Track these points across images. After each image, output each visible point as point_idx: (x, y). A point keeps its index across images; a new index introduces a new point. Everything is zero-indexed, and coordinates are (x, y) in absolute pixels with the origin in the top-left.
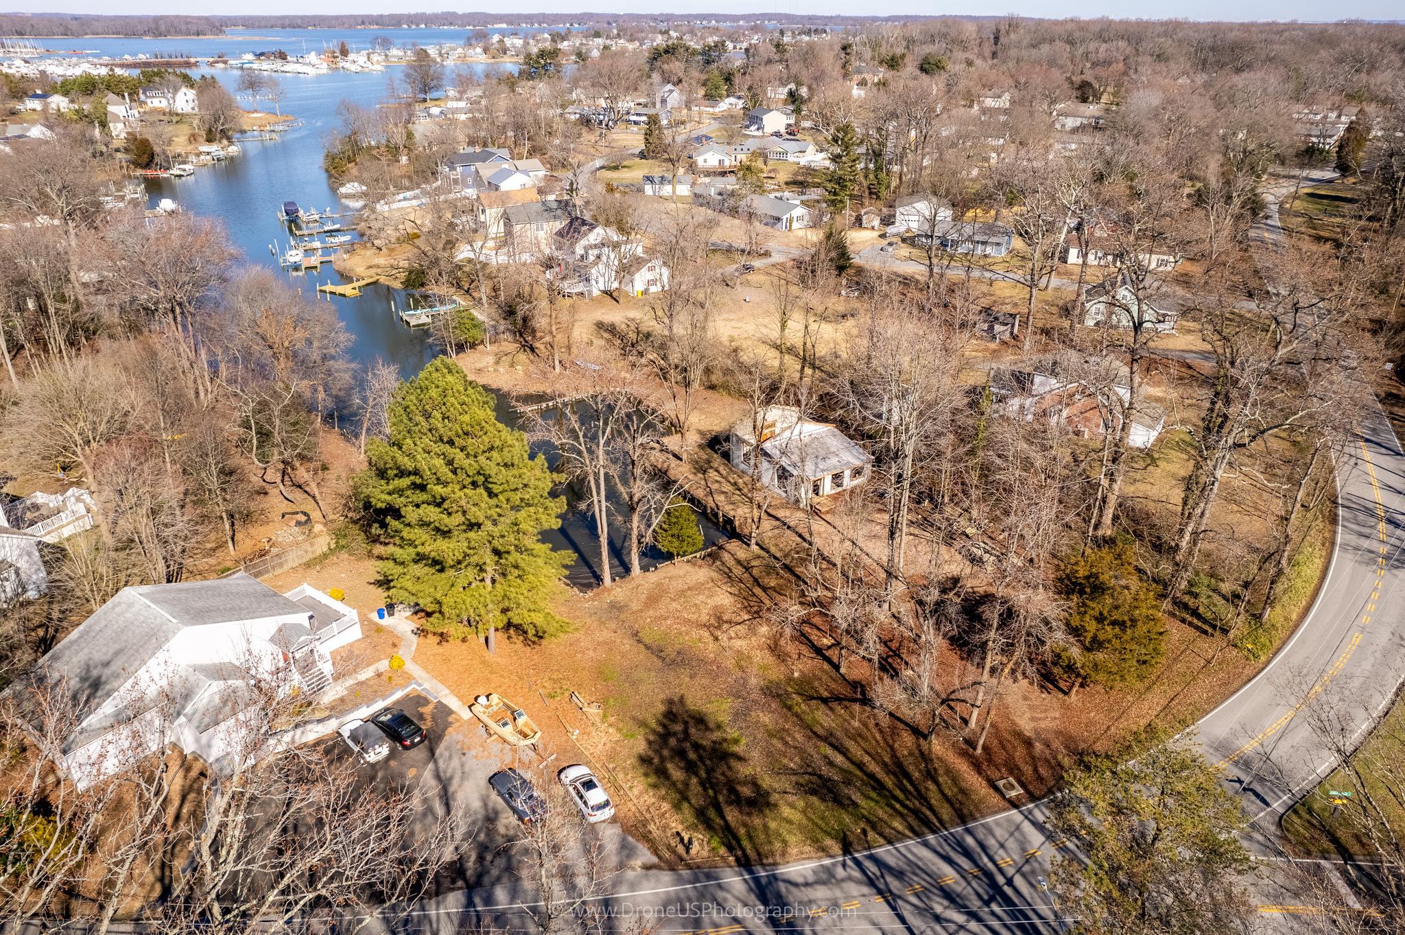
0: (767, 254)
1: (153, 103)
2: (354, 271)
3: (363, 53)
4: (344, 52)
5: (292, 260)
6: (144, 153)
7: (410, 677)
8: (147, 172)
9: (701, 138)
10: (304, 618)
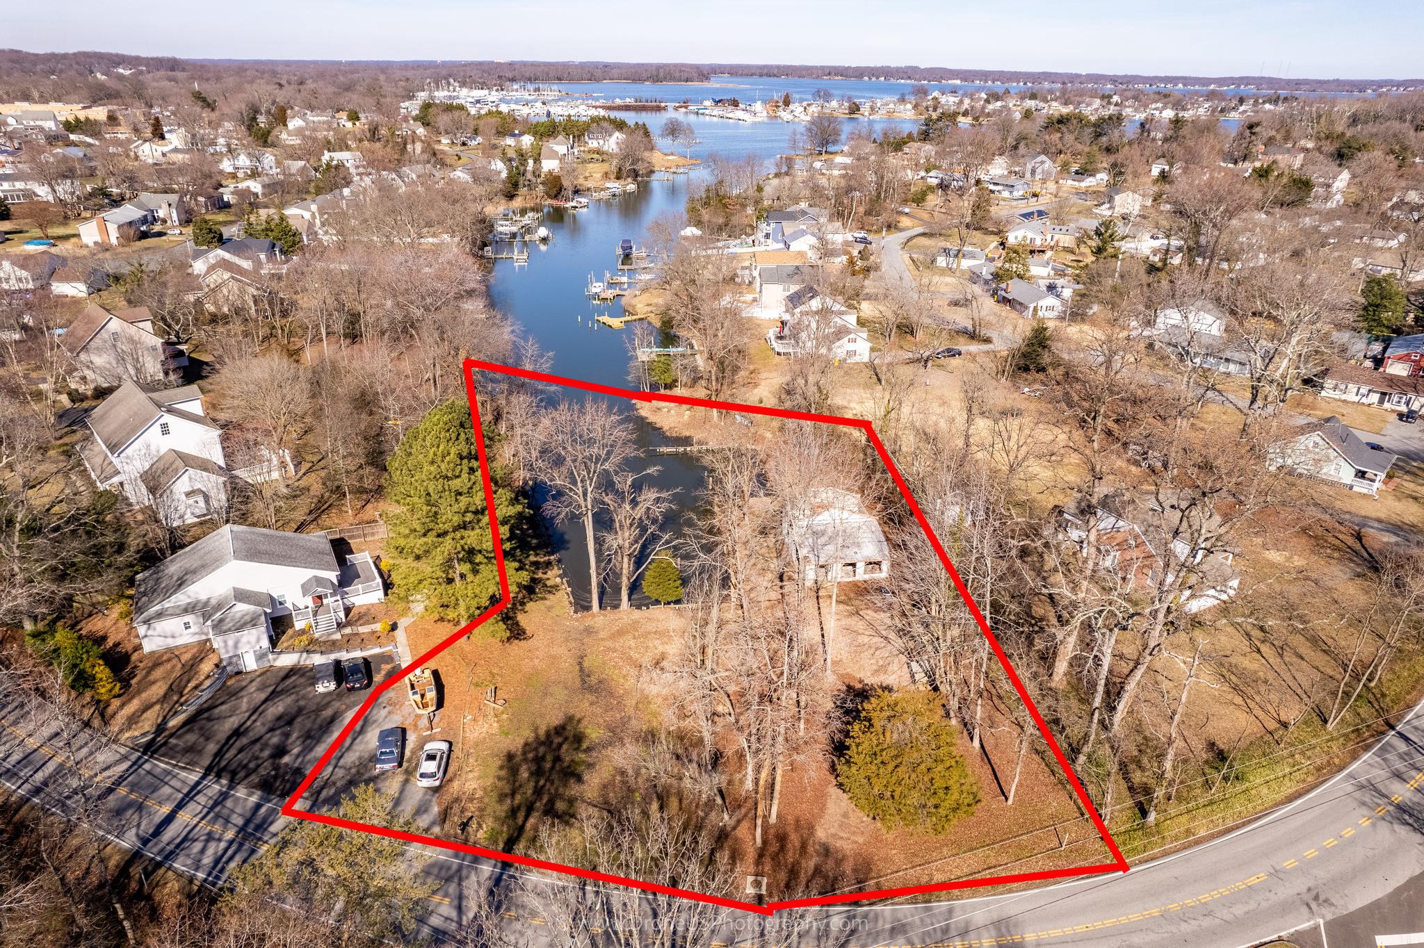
0: (988, 341)
1: (593, 144)
2: (634, 307)
3: (805, 104)
4: (787, 103)
5: (594, 290)
6: (555, 187)
7: (394, 640)
8: (554, 202)
9: (1032, 213)
10: (333, 576)
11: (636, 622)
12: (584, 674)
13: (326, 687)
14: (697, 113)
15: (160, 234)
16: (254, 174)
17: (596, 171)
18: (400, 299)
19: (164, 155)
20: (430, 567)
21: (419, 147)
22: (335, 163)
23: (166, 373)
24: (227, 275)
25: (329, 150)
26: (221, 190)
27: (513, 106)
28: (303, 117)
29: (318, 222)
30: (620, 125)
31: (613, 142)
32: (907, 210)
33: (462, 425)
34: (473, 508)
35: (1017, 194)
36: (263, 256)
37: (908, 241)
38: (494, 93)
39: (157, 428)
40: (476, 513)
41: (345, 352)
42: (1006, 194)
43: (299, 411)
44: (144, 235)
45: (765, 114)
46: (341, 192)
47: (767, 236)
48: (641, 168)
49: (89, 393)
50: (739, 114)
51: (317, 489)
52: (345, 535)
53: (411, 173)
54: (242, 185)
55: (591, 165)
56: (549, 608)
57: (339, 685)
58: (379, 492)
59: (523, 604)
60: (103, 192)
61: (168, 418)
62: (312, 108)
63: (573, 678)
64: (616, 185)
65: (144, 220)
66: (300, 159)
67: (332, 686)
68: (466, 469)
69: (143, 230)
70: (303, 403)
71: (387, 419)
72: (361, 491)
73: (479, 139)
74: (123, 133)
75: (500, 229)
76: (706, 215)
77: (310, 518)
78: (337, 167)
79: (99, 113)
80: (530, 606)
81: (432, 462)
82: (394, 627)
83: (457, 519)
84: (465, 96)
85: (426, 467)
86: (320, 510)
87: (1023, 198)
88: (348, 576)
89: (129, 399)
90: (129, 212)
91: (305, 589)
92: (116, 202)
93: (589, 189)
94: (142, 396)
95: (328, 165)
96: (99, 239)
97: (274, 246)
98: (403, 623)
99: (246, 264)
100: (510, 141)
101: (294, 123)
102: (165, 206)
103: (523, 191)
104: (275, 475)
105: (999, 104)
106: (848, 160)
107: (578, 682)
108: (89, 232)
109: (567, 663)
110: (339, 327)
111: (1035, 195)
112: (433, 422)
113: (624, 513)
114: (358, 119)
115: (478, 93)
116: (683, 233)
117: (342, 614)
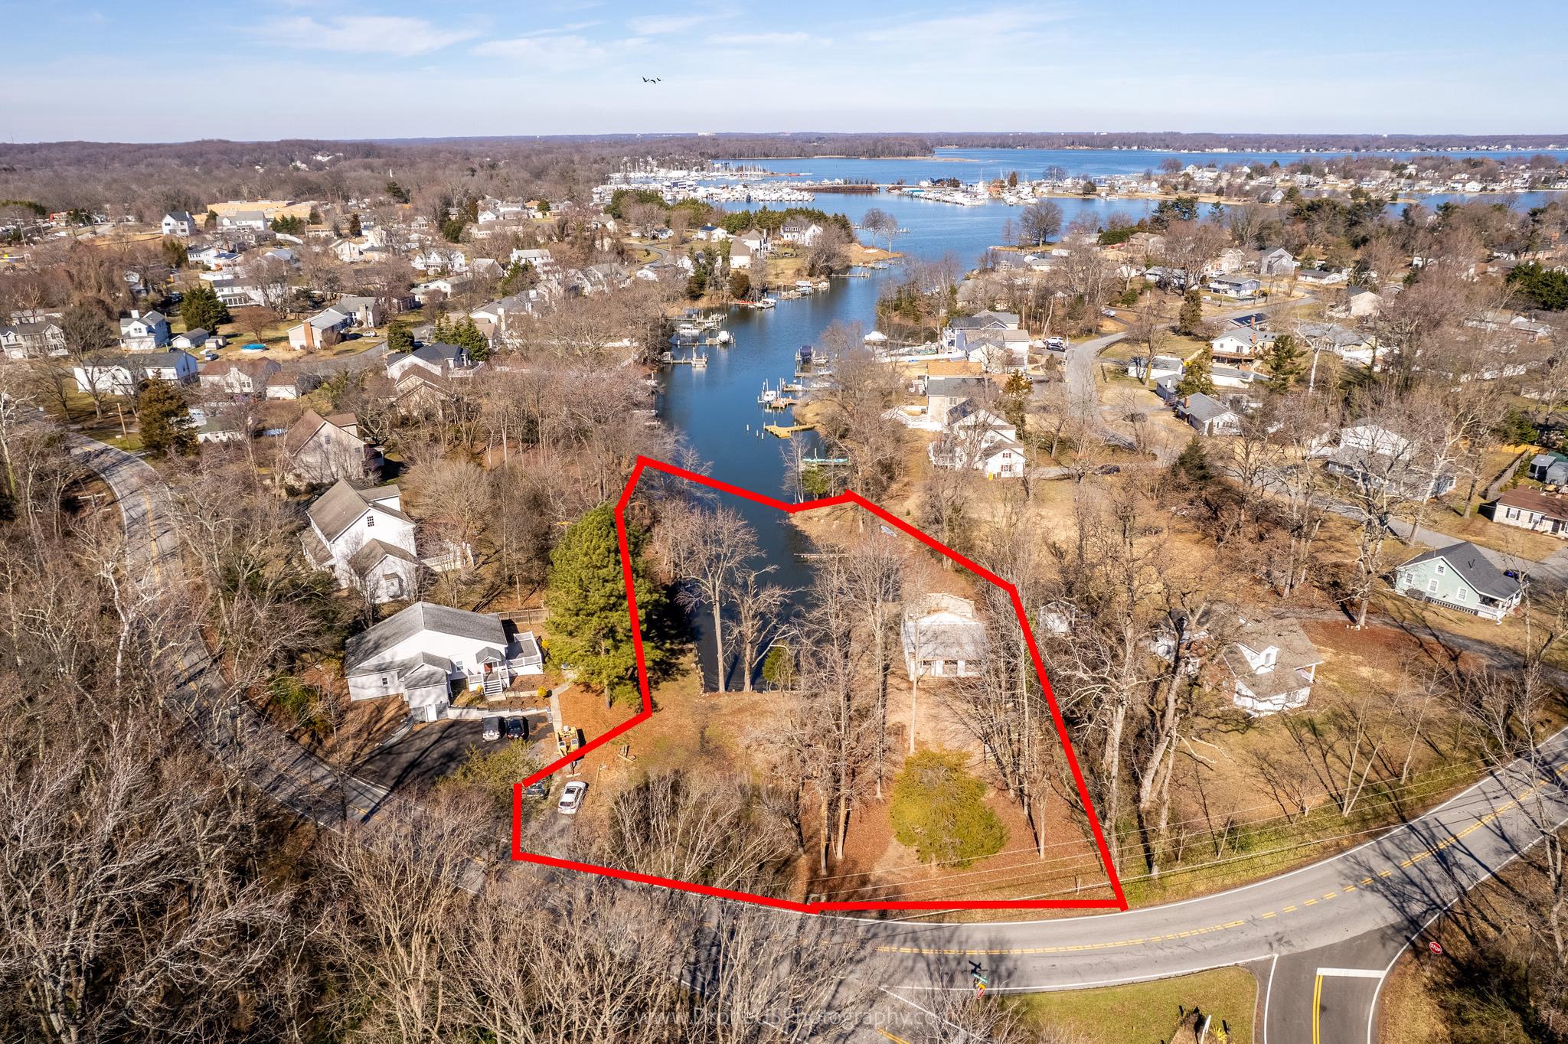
1: (788, 237)
2: (803, 416)
3: (1034, 182)
4: (1013, 182)
5: (766, 399)
6: (742, 287)
7: (548, 704)
8: (741, 303)
9: (1250, 317)
10: (502, 648)
11: (756, 702)
12: (704, 740)
13: (491, 735)
14: (912, 196)
15: (356, 336)
16: (444, 273)
17: (788, 266)
18: (574, 410)
19: (361, 253)
20: (580, 643)
21: (607, 242)
22: (523, 262)
23: (366, 473)
24: (419, 381)
25: (518, 248)
26: (413, 290)
27: (712, 190)
28: (495, 210)
29: (503, 327)
30: (817, 217)
31: (810, 235)
32: (1113, 313)
33: (612, 525)
34: (616, 593)
35: (1245, 293)
36: (451, 362)
37: (1107, 347)
38: (693, 173)
39: (364, 521)
40: (619, 597)
41: (522, 457)
42: (1232, 294)
43: (481, 509)
44: (344, 338)
45: (987, 196)
46: (527, 295)
47: (952, 343)
48: (836, 264)
49: (303, 488)
50: (959, 197)
51: (489, 578)
52: (513, 618)
53: (597, 272)
54: (433, 286)
55: (784, 261)
56: (682, 688)
57: (502, 735)
58: (543, 583)
59: (657, 683)
60: (307, 295)
61: (373, 512)
62: (502, 197)
63: (694, 742)
64: (808, 283)
65: (344, 324)
66: (488, 255)
67: (496, 736)
68: (612, 561)
69: (342, 334)
70: (484, 503)
71: (556, 519)
72: (528, 581)
73: (671, 232)
74: (324, 231)
75: (682, 332)
76: (896, 318)
77: (485, 601)
78: (525, 268)
79: (302, 210)
80: (663, 685)
81: (586, 555)
82: (549, 694)
83: (602, 602)
84: (662, 180)
85: (581, 557)
86: (493, 594)
87: (1252, 298)
88: (514, 650)
89: (342, 496)
90: (330, 316)
91: (479, 657)
92: (318, 304)
93: (779, 288)
94: (352, 493)
95: (516, 265)
96: (304, 343)
97: (461, 351)
98: (556, 692)
99: (437, 370)
100: (702, 234)
101: (485, 217)
102: (363, 309)
103: (709, 290)
104: (459, 565)
105: (1263, 179)
106: (1064, 253)
107: (698, 747)
108: (297, 336)
109: (691, 730)
110: (519, 432)
111: (1265, 295)
112: (589, 521)
113: (748, 606)
114: (549, 209)
115: (676, 174)
116: (867, 337)
117: (507, 681)
